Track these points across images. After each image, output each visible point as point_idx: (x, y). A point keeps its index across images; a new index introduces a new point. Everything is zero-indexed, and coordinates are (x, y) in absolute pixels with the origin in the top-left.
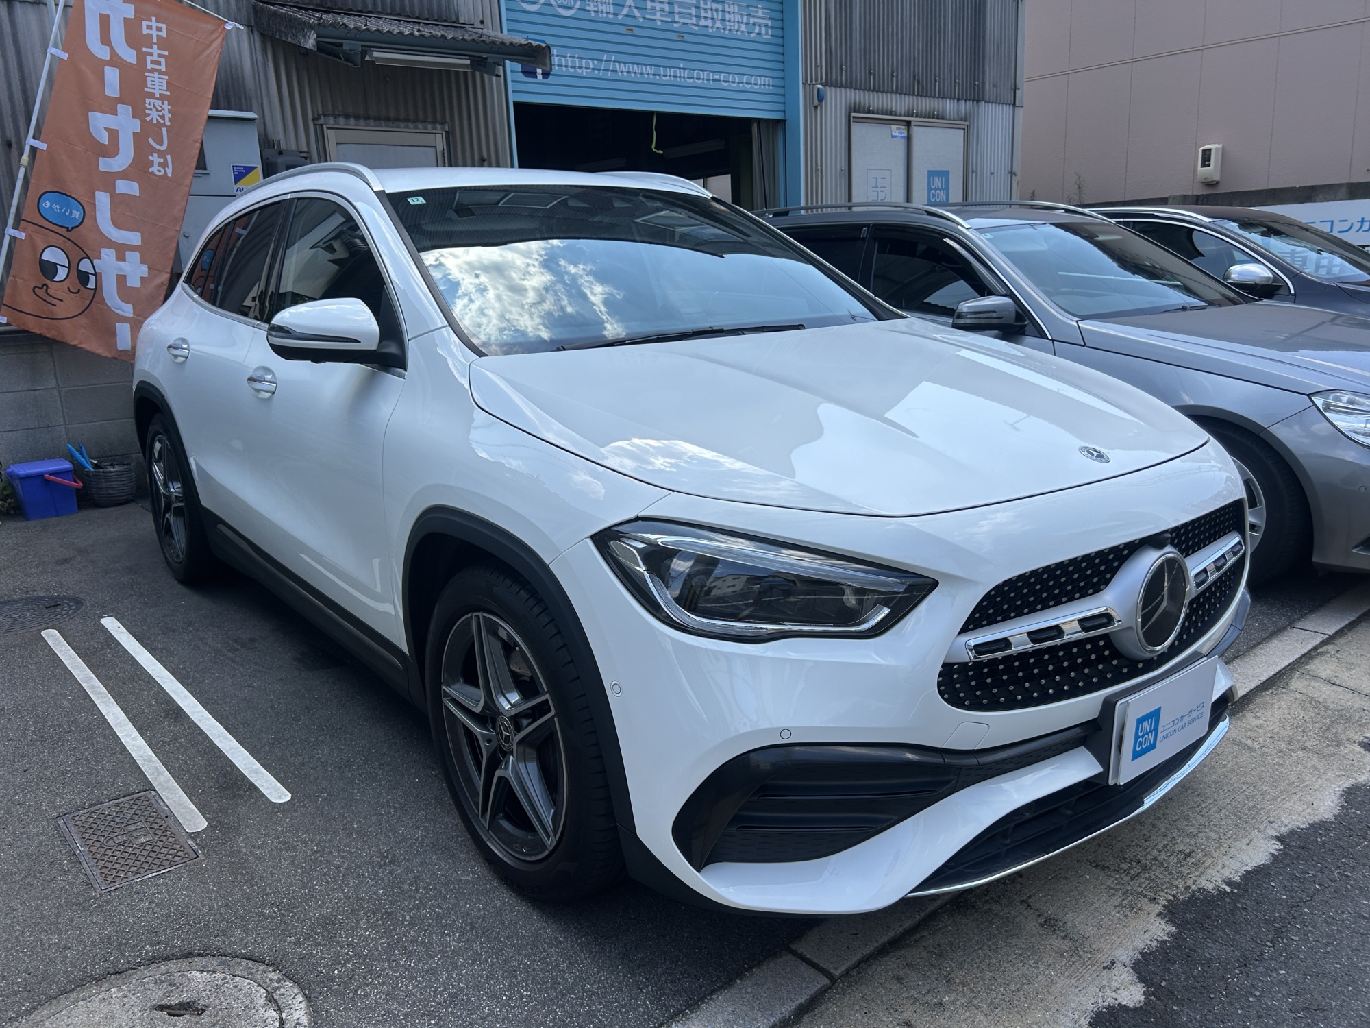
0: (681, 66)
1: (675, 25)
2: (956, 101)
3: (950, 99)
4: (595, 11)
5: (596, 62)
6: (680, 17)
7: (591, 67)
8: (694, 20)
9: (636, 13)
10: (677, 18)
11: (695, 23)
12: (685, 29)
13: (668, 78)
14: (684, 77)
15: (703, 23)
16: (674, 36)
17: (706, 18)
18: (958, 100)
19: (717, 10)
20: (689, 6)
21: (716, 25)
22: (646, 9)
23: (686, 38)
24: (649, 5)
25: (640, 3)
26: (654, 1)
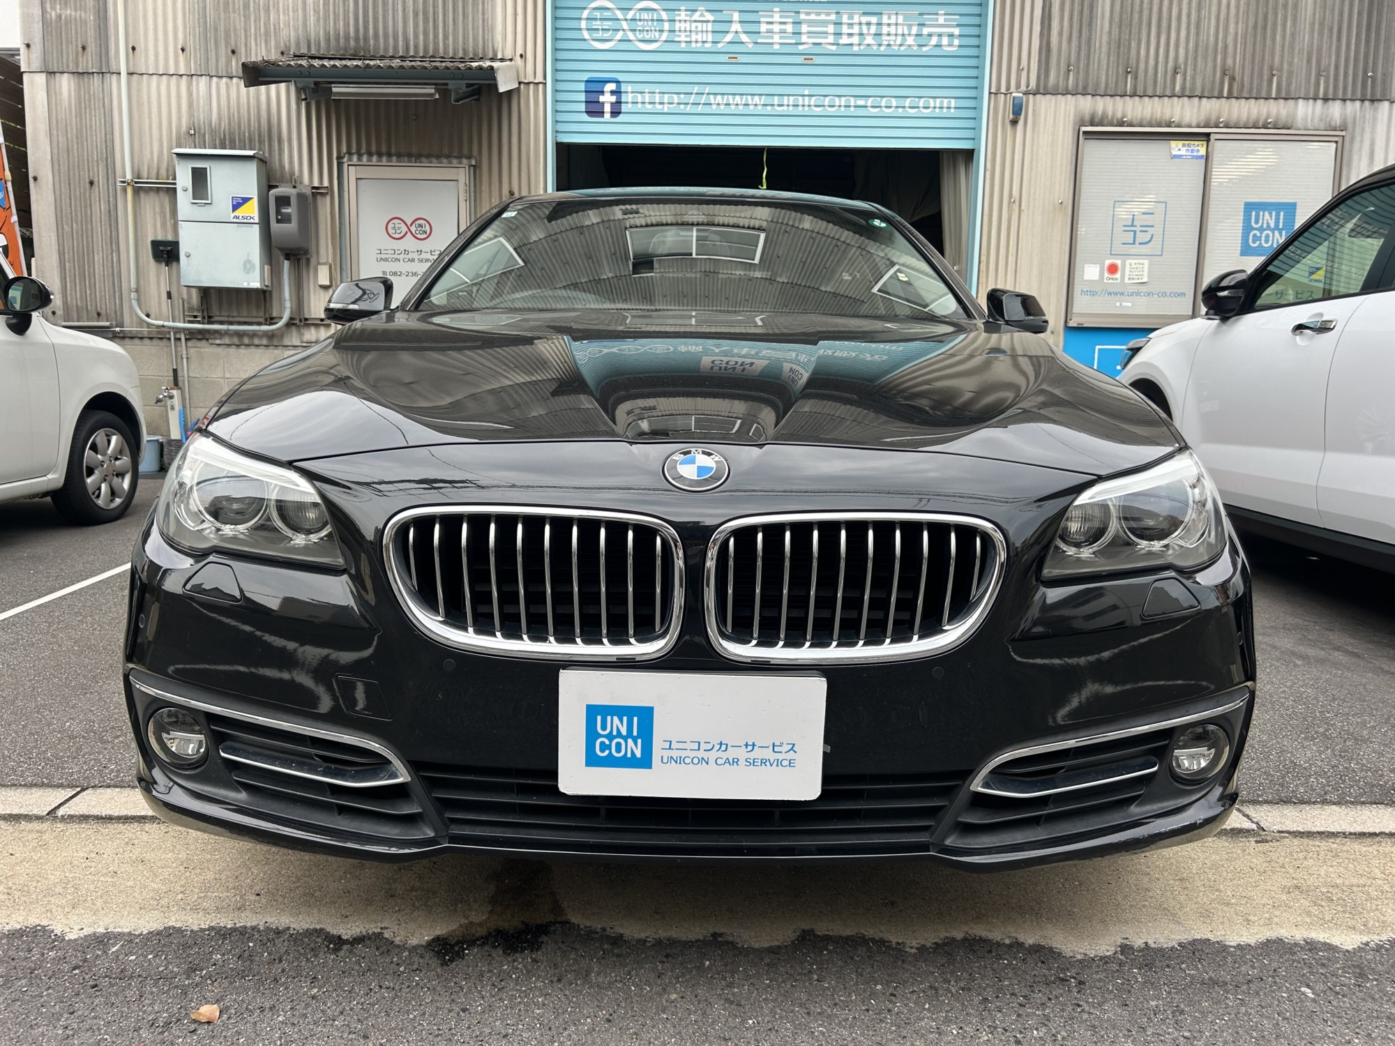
0: (806, 92)
1: (801, 47)
2: (1319, 102)
3: (1306, 99)
4: (686, 42)
5: (682, 96)
6: (808, 37)
7: (676, 101)
8: (831, 39)
9: (744, 38)
10: (804, 39)
11: (832, 42)
12: (817, 50)
13: (785, 108)
14: (809, 106)
15: (845, 40)
16: (800, 60)
17: (850, 35)
18: (1326, 100)
19: (869, 24)
20: (825, 23)
21: (866, 42)
22: (759, 33)
23: (817, 60)
24: (764, 28)
25: (751, 26)
26: (772, 23)
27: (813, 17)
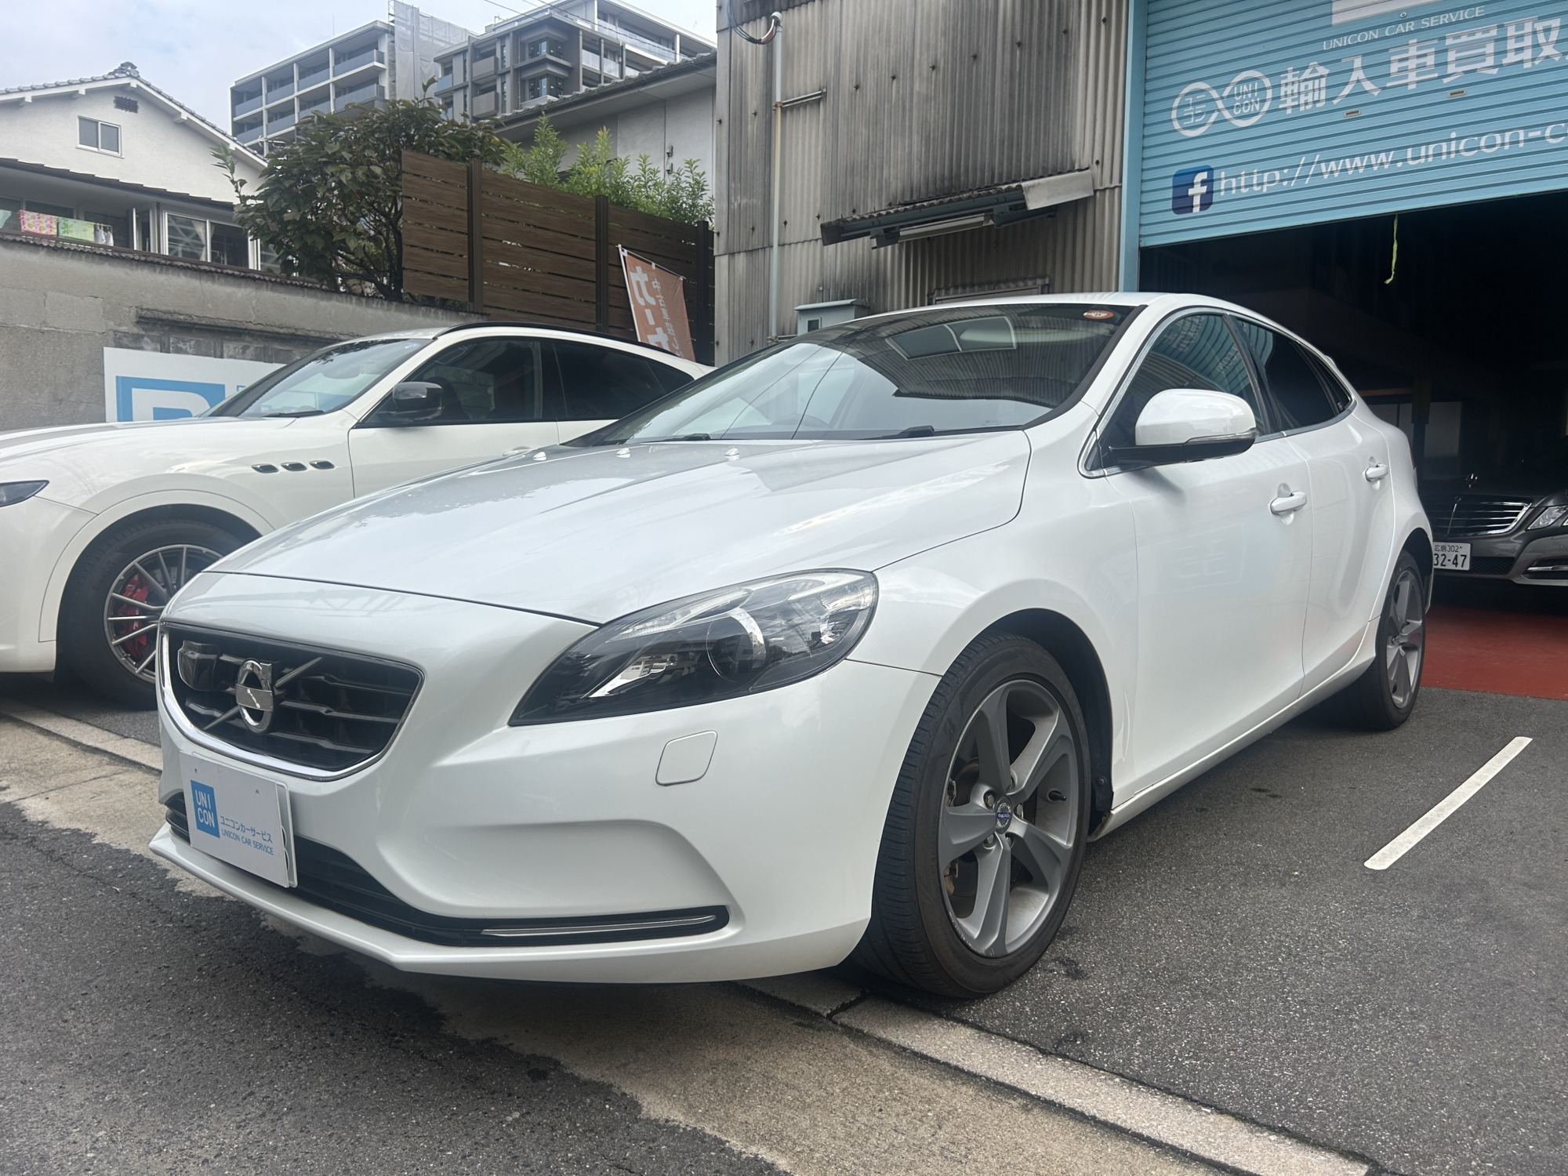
0: (1453, 135)
1: (1446, 80)
4: (1293, 107)
5: (1286, 171)
6: (1457, 66)
7: (1278, 178)
8: (1490, 61)
9: (1368, 86)
10: (1451, 69)
11: (1492, 64)
12: (1473, 78)
13: (1422, 160)
14: (1457, 152)
15: (1512, 58)
16: (1445, 96)
17: (1521, 49)
19: (1547, 30)
20: (1482, 43)
21: (1543, 54)
22: (1389, 75)
23: (1470, 91)
24: (1394, 68)
25: (1377, 70)
26: (1407, 59)
27: (1464, 39)
